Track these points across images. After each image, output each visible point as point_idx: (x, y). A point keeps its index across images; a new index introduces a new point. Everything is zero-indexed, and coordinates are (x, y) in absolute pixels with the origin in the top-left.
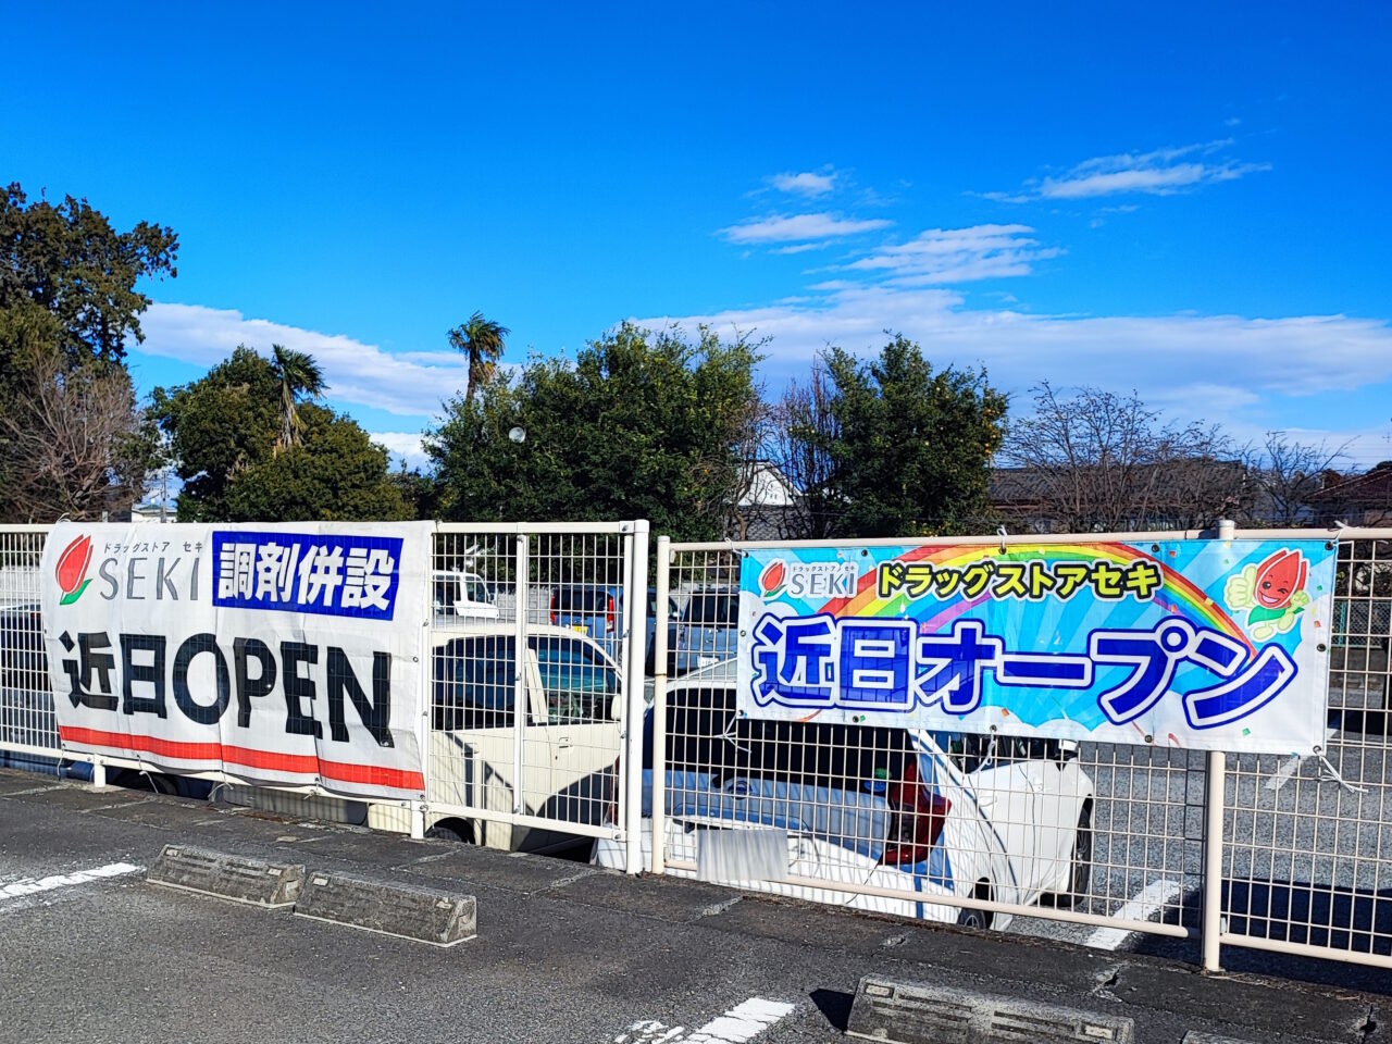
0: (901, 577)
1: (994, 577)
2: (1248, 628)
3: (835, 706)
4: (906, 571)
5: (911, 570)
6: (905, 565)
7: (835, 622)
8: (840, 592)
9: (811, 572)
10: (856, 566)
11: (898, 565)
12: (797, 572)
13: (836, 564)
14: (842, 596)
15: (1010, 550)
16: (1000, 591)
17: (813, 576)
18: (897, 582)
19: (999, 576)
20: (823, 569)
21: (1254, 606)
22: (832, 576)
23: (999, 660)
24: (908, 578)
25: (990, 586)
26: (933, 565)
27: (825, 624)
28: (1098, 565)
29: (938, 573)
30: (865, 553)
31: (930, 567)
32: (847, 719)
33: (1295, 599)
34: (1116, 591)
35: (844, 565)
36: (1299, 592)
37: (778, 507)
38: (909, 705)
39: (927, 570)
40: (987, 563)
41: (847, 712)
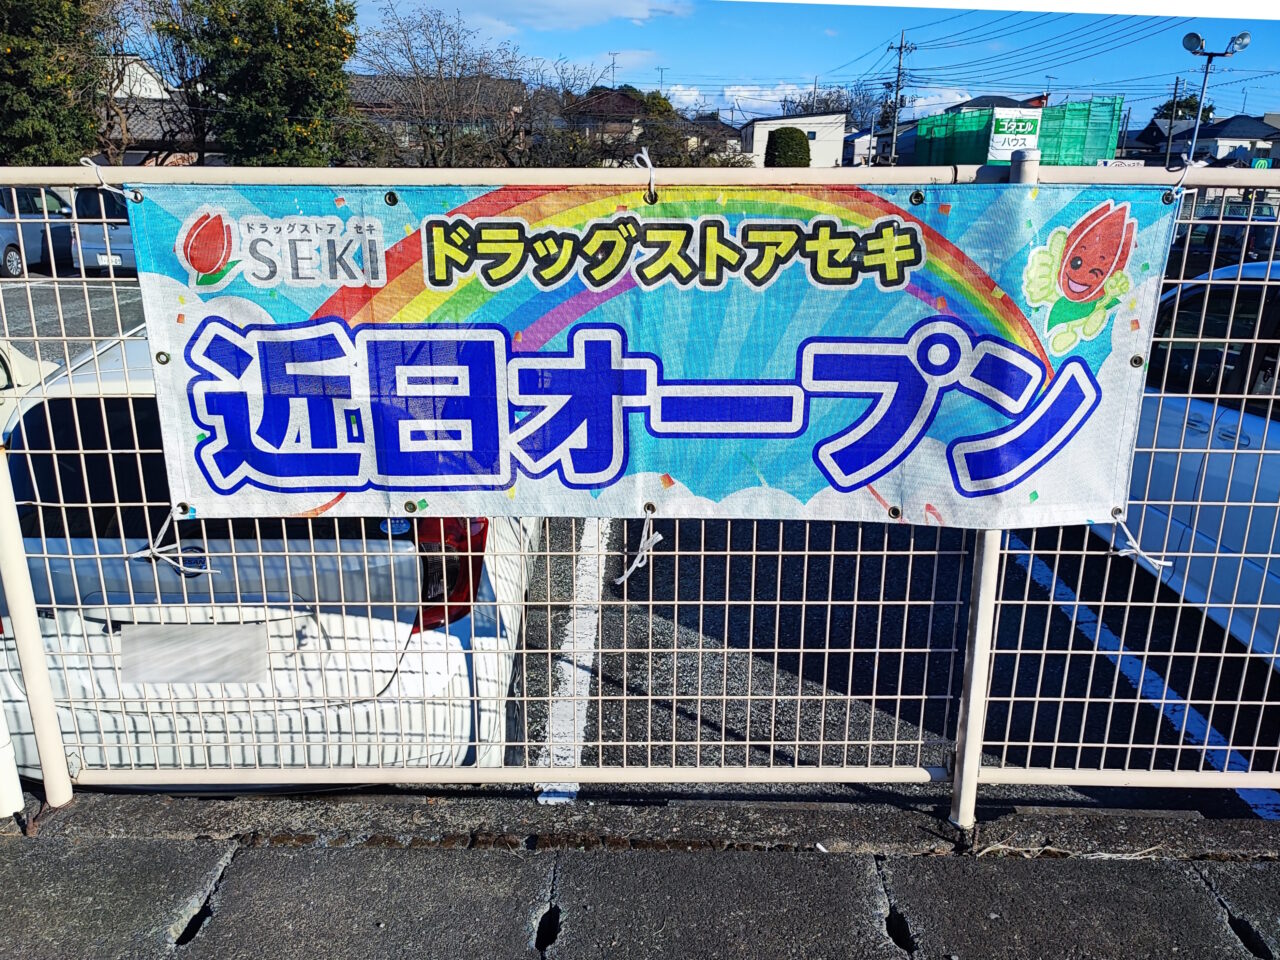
0: (470, 247)
1: (638, 247)
2: (1046, 335)
3: (370, 485)
4: (476, 236)
5: (486, 234)
6: (473, 224)
7: (352, 335)
8: (352, 276)
9: (286, 235)
10: (378, 224)
11: (460, 223)
12: (258, 233)
13: (336, 220)
14: (359, 282)
15: (666, 197)
16: (650, 272)
17: (293, 243)
18: (462, 258)
19: (646, 245)
20: (312, 229)
21: (1057, 299)
22: (331, 244)
23: (653, 396)
24: (482, 248)
25: (631, 265)
26: (525, 224)
27: (331, 339)
28: (817, 226)
29: (537, 238)
30: (392, 199)
31: (520, 228)
32: (394, 508)
33: (1111, 284)
34: (847, 272)
35: (353, 222)
36: (1118, 274)
37: (155, 100)
38: (503, 478)
39: (514, 234)
40: (625, 222)
41: (393, 495)
